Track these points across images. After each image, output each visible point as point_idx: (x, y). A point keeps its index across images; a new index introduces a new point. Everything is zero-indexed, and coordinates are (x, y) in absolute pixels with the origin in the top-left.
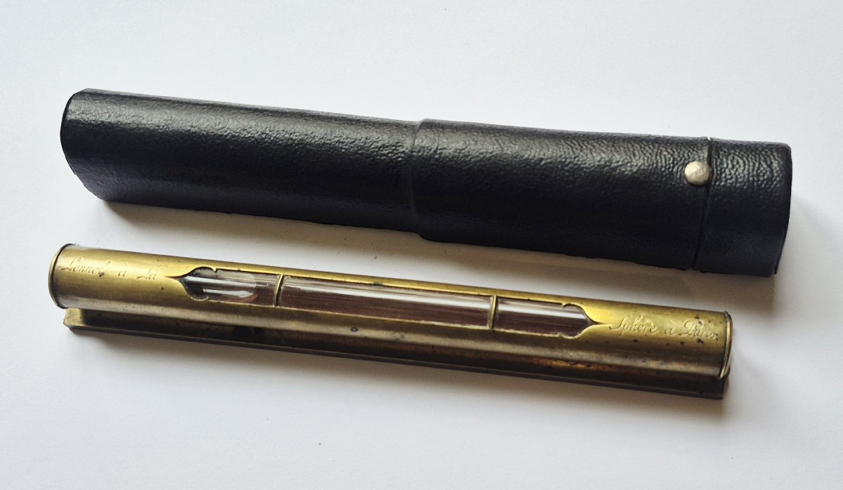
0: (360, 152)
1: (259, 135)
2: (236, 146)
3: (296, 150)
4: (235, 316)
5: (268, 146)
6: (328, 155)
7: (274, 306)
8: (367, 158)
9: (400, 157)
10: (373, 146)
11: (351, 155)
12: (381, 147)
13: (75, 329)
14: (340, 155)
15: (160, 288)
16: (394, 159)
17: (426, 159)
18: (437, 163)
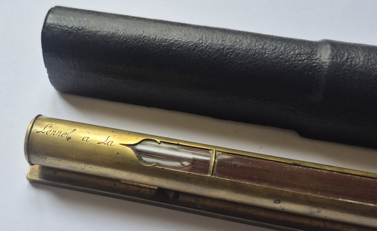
0: (280, 57)
1: (197, 41)
2: (178, 48)
3: (227, 53)
4: (175, 182)
5: (204, 49)
6: (254, 58)
7: (209, 176)
8: (286, 62)
9: (315, 63)
10: (291, 53)
11: (273, 59)
12: (298, 54)
13: (33, 183)
14: (263, 59)
15: (116, 152)
16: (309, 64)
17: (339, 65)
18: (349, 68)
